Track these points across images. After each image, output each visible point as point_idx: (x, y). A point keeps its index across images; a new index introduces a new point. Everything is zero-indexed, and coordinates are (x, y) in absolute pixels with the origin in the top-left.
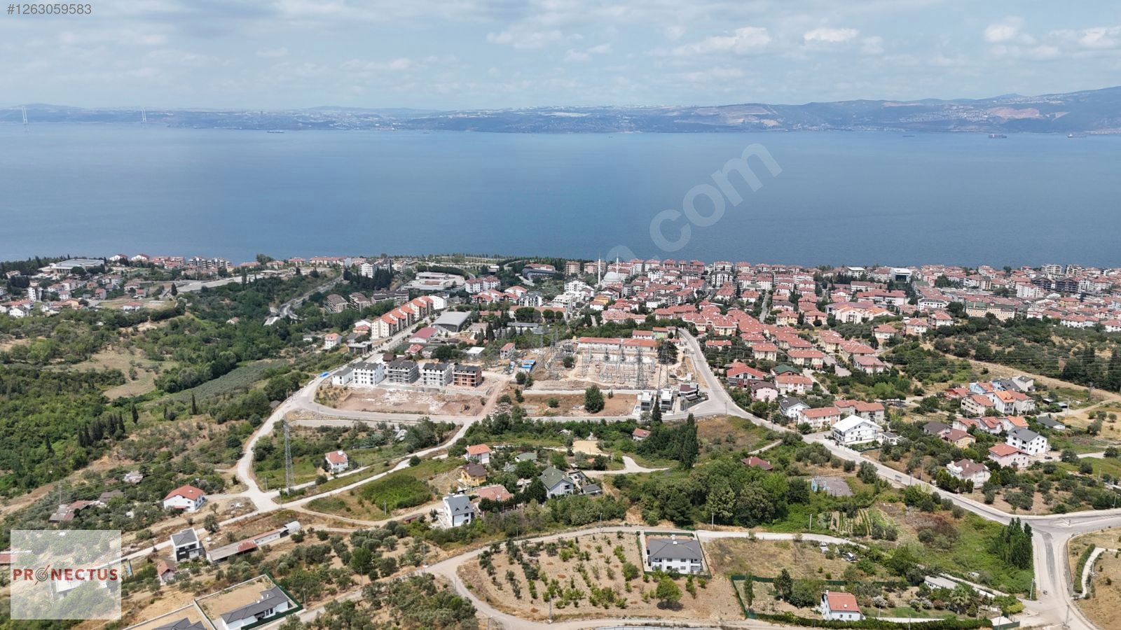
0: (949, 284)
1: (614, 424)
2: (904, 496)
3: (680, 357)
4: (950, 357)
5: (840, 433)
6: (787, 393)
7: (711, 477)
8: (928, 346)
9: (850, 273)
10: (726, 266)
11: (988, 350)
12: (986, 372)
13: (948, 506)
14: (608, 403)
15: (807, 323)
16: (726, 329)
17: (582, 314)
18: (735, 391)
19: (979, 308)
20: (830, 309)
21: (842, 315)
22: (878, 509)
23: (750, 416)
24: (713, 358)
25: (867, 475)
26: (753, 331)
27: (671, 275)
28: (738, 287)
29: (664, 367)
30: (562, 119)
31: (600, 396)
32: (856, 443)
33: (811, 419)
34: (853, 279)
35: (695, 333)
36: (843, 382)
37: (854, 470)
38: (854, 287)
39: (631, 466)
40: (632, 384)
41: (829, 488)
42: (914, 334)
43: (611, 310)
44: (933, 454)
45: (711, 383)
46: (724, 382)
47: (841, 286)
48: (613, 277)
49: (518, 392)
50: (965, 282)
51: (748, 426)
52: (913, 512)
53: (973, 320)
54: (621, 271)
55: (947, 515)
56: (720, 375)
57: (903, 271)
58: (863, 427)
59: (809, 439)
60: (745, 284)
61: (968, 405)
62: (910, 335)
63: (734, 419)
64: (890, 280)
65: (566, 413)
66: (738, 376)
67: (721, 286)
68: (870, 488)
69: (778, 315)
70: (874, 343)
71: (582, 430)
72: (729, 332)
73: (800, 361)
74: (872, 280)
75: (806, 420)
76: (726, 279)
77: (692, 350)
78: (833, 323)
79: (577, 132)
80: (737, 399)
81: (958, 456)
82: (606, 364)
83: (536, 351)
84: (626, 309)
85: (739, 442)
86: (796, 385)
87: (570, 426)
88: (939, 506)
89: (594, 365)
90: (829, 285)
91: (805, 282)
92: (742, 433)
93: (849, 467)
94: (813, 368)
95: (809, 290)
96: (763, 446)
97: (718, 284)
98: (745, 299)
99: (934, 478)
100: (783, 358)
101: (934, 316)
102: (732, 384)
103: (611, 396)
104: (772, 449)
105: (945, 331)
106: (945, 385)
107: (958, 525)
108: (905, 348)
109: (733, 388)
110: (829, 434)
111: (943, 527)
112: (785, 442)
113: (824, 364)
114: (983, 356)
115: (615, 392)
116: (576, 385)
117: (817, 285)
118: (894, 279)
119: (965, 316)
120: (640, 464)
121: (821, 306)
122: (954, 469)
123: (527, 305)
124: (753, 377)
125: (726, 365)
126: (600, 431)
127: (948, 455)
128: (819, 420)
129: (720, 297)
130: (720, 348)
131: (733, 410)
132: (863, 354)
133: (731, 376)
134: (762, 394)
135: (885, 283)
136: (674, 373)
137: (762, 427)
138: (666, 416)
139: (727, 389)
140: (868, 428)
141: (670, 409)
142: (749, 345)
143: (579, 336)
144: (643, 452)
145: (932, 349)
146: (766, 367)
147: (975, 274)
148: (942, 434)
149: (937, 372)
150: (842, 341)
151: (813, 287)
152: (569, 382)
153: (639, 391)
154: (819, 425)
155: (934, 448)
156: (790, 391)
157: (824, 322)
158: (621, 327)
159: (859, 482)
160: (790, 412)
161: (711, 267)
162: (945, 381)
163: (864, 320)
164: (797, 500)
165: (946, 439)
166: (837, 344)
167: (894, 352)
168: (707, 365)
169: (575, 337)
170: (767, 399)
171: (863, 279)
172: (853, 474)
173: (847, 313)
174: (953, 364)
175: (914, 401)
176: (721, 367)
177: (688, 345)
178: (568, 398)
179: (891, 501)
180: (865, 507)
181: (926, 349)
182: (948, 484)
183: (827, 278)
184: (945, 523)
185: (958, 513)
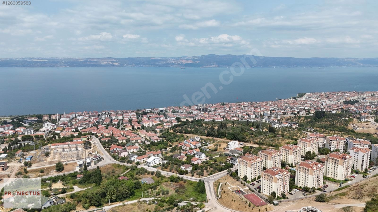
0: (175, 112)
1: (69, 175)
2: (170, 179)
3: (92, 146)
4: (178, 134)
5: (149, 163)
6: (131, 152)
7: (108, 186)
8: (172, 131)
9: (147, 111)
10: (106, 112)
11: (188, 130)
12: (188, 137)
13: (182, 179)
14: (65, 167)
15: (135, 129)
16: (108, 134)
17: (51, 135)
18: (113, 155)
19: (184, 118)
20: (142, 123)
21: (146, 125)
22: (162, 185)
23: (119, 163)
24: (104, 145)
25: (158, 175)
26: (118, 133)
27: (87, 117)
28: (111, 119)
29: (87, 150)
30: (36, 62)
31: (62, 165)
32: (154, 165)
33: (139, 160)
34: (148, 113)
35: (97, 136)
36: (148, 146)
37: (154, 174)
38: (148, 115)
39: (77, 189)
40: (75, 158)
41: (147, 182)
42: (167, 128)
43: (64, 132)
44: (176, 164)
45: (105, 154)
46: (109, 152)
47: (145, 115)
48: (63, 120)
49: (25, 170)
50: (179, 111)
51: (119, 166)
52: (173, 183)
53: (183, 122)
54: (66, 117)
55: (182, 182)
56: (107, 150)
57: (162, 109)
58: (156, 160)
59: (139, 167)
60: (113, 118)
61: (184, 148)
62: (166, 129)
63: (114, 165)
64: (159, 112)
65: (47, 174)
66: (114, 149)
67: (105, 119)
68: (159, 179)
69: (126, 127)
70: (156, 132)
71: (55, 180)
72: (109, 135)
73: (134, 141)
74: (154, 113)
75: (138, 160)
76: (107, 117)
77: (97, 143)
78: (143, 128)
79: (43, 67)
80: (114, 157)
81: (183, 163)
82: (63, 153)
83: (32, 152)
84: (70, 131)
85: (116, 172)
86: (133, 149)
87: (50, 179)
88: (180, 180)
89: (58, 154)
90: (141, 115)
91: (133, 115)
92: (117, 169)
93: (153, 173)
94: (138, 143)
95: (135, 118)
96: (125, 172)
97: (104, 118)
98: (114, 123)
99: (177, 172)
100: (128, 141)
101: (172, 122)
102: (112, 153)
103: (66, 164)
104: (128, 172)
105: (176, 126)
106: (177, 142)
107: (185, 185)
108: (165, 133)
109: (112, 154)
110: (145, 164)
111: (182, 187)
112: (132, 169)
113: (142, 141)
114: (187, 132)
115: (68, 163)
116: (52, 162)
117: (137, 116)
118: (160, 112)
119: (181, 121)
120: (80, 188)
121: (139, 123)
122: (183, 168)
123: (26, 134)
124: (119, 149)
125: (109, 146)
126: (63, 179)
127: (181, 164)
128: (142, 160)
129: (105, 123)
130: (107, 141)
131: (113, 161)
132: (153, 136)
133: (112, 150)
134: (123, 154)
135: (157, 113)
136: (91, 152)
137: (124, 166)
138: (89, 168)
139: (110, 155)
140: (157, 160)
141: (90, 165)
142: (117, 138)
143: (51, 143)
144: (81, 183)
145: (173, 132)
146: (123, 145)
147: (182, 108)
148: (178, 157)
149: (175, 139)
150: (146, 133)
151: (136, 116)
152: (48, 162)
153: (78, 161)
154: (142, 161)
155: (177, 162)
156: (132, 152)
157: (141, 128)
158: (68, 138)
159: (156, 178)
160: (133, 159)
161: (101, 113)
162: (177, 141)
163: (153, 125)
164: (137, 188)
165: (179, 159)
166: (145, 134)
167: (162, 134)
168: (103, 147)
169: (49, 144)
170: (124, 156)
171: (151, 112)
172: (154, 175)
173: (147, 124)
174: (179, 136)
175: (170, 149)
176: (108, 147)
177: (95, 141)
178: (48, 168)
179: (166, 182)
180: (159, 185)
181: (171, 132)
182: (181, 173)
183: (140, 113)
184: (182, 185)
185: (185, 181)
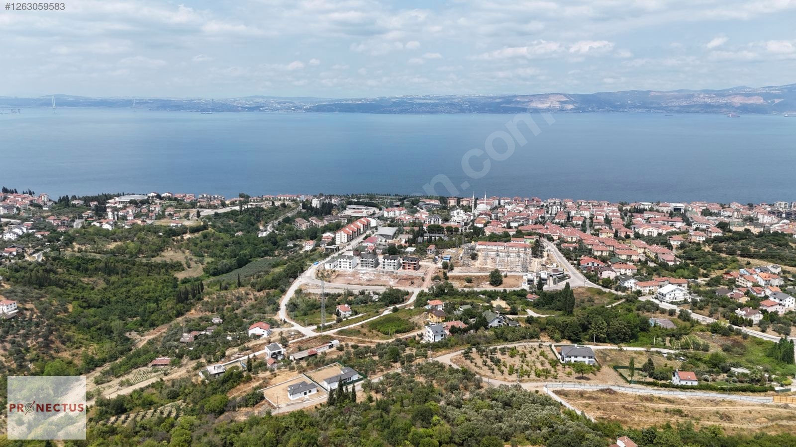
0: (711, 214)
1: (512, 292)
2: (710, 328)
3: (545, 254)
4: (723, 255)
5: (662, 295)
6: (621, 274)
7: (590, 315)
8: (707, 249)
9: (642, 207)
10: (556, 201)
11: (749, 250)
12: (749, 263)
13: (738, 333)
14: (504, 280)
15: (620, 236)
16: (572, 238)
17: (470, 229)
18: (587, 273)
19: (739, 225)
20: (634, 228)
21: (644, 231)
22: (694, 335)
23: (600, 287)
24: (568, 255)
25: (684, 317)
26: (589, 239)
27: (521, 207)
28: (568, 214)
29: (536, 260)
30: (421, 105)
31: (500, 276)
32: (674, 300)
33: (641, 287)
34: (645, 210)
35: (551, 239)
36: (655, 270)
37: (675, 315)
38: (646, 215)
39: (531, 313)
40: (519, 269)
41: (661, 324)
42: (697, 242)
43: (490, 227)
44: (724, 306)
45: (569, 268)
46: (578, 269)
47: (639, 215)
48: (482, 207)
49: (445, 274)
50: (722, 213)
51: (600, 293)
52: (716, 337)
53: (736, 232)
54: (487, 204)
55: (739, 338)
56: (575, 264)
57: (679, 205)
58: (677, 291)
59: (642, 299)
60: (573, 213)
61: (740, 281)
62: (694, 242)
63: (589, 289)
64: (671, 211)
65: (478, 286)
66: (588, 264)
67: (556, 214)
68: (688, 324)
69: (600, 231)
70: (670, 247)
71: (492, 295)
72: (574, 239)
73: (624, 257)
74: (658, 211)
75: (638, 288)
76: (559, 210)
77: (553, 250)
78: (638, 236)
79: (432, 113)
80: (589, 277)
81: (741, 306)
82: (498, 258)
83: (449, 250)
84: (499, 226)
85: (596, 301)
86: (626, 269)
87: (484, 293)
88: (733, 333)
89: (490, 258)
90: (629, 214)
91: (613, 212)
92: (597, 297)
93: (672, 313)
94: (633, 261)
95: (617, 216)
96: (613, 303)
97: (554, 213)
98: (574, 222)
99: (728, 319)
100: (613, 254)
101: (710, 230)
102: (584, 269)
103: (506, 276)
104: (619, 304)
105: (717, 239)
106: (722, 272)
107: (746, 343)
108: (692, 250)
109: (585, 272)
110: (654, 296)
111: (736, 343)
112: (627, 300)
113: (640, 259)
114: (746, 254)
115: (509, 274)
116: (482, 270)
117: (621, 214)
118: (673, 210)
119: (730, 231)
120: (537, 313)
121: (628, 226)
122: (740, 312)
123: (432, 223)
124: (598, 265)
125: (578, 258)
126: (504, 296)
127: (735, 306)
128: (646, 288)
129: (557, 221)
130: (571, 249)
131: (588, 284)
132: (664, 254)
133: (584, 264)
134: (605, 275)
135: (667, 213)
136: (544, 263)
137: (610, 292)
138: (545, 288)
139: (582, 273)
140: (680, 292)
141: (546, 284)
142: (590, 247)
143: (475, 241)
144: (536, 306)
145: (711, 250)
146: (604, 260)
147: (728, 207)
148: (729, 295)
149: (716, 264)
150: (647, 246)
151: (618, 214)
152: (478, 268)
153: (525, 273)
154: (646, 292)
155: (725, 303)
156: (623, 273)
157: (632, 236)
158: (501, 236)
159: (680, 321)
160: (627, 284)
161: (545, 202)
162: (722, 269)
163: (659, 234)
164: (643, 330)
165: (731, 298)
166: (645, 248)
167: (684, 253)
168: (565, 259)
169: (473, 242)
170: (609, 277)
171: (651, 210)
172: (675, 317)
173: (647, 230)
174: (726, 260)
175: (704, 280)
176: (575, 260)
177: (550, 247)
178: (478, 278)
179: (702, 331)
180: (686, 334)
181: (706, 251)
182: (737, 321)
183: (627, 210)
184: (738, 342)
185: (746, 336)
